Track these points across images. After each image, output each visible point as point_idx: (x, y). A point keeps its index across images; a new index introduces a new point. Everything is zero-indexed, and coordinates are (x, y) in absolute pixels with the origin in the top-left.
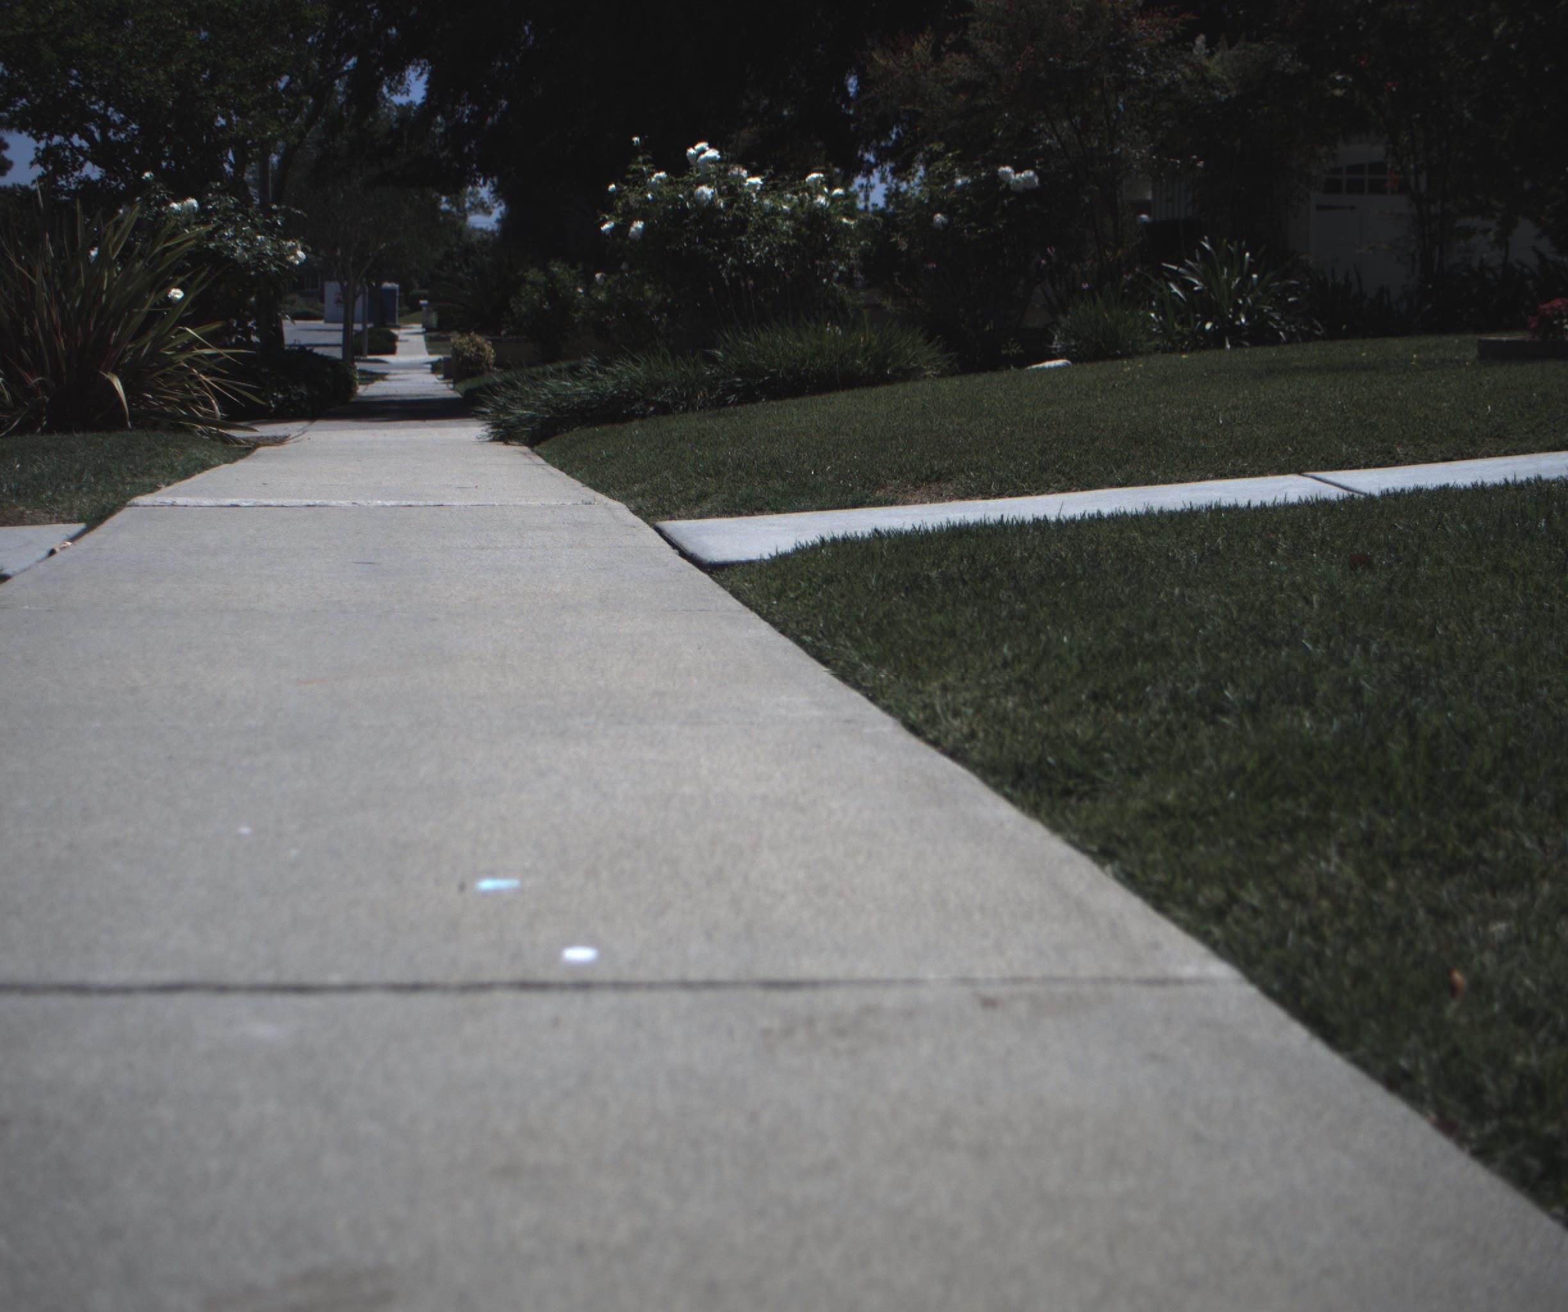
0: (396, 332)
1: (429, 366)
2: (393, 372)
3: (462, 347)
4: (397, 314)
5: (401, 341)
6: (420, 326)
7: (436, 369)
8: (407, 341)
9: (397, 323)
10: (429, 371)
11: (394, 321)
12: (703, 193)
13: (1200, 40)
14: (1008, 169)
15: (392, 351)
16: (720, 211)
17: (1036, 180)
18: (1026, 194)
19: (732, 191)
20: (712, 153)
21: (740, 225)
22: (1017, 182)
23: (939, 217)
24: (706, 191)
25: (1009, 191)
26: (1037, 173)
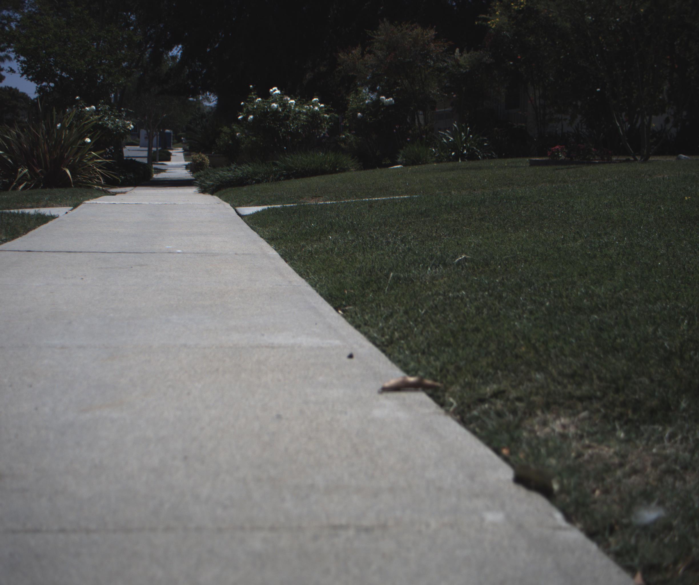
0: (171, 151)
1: (185, 166)
2: (169, 169)
4: (172, 143)
5: (173, 155)
6: (182, 149)
8: (176, 155)
9: (172, 148)
10: (185, 168)
11: (170, 146)
12: (274, 106)
13: (457, 50)
14: (383, 97)
15: (169, 160)
16: (280, 112)
17: (393, 101)
18: (389, 106)
19: (284, 105)
20: (278, 92)
21: (287, 117)
22: (386, 102)
23: (359, 114)
24: (275, 105)
25: (383, 105)
26: (394, 99)
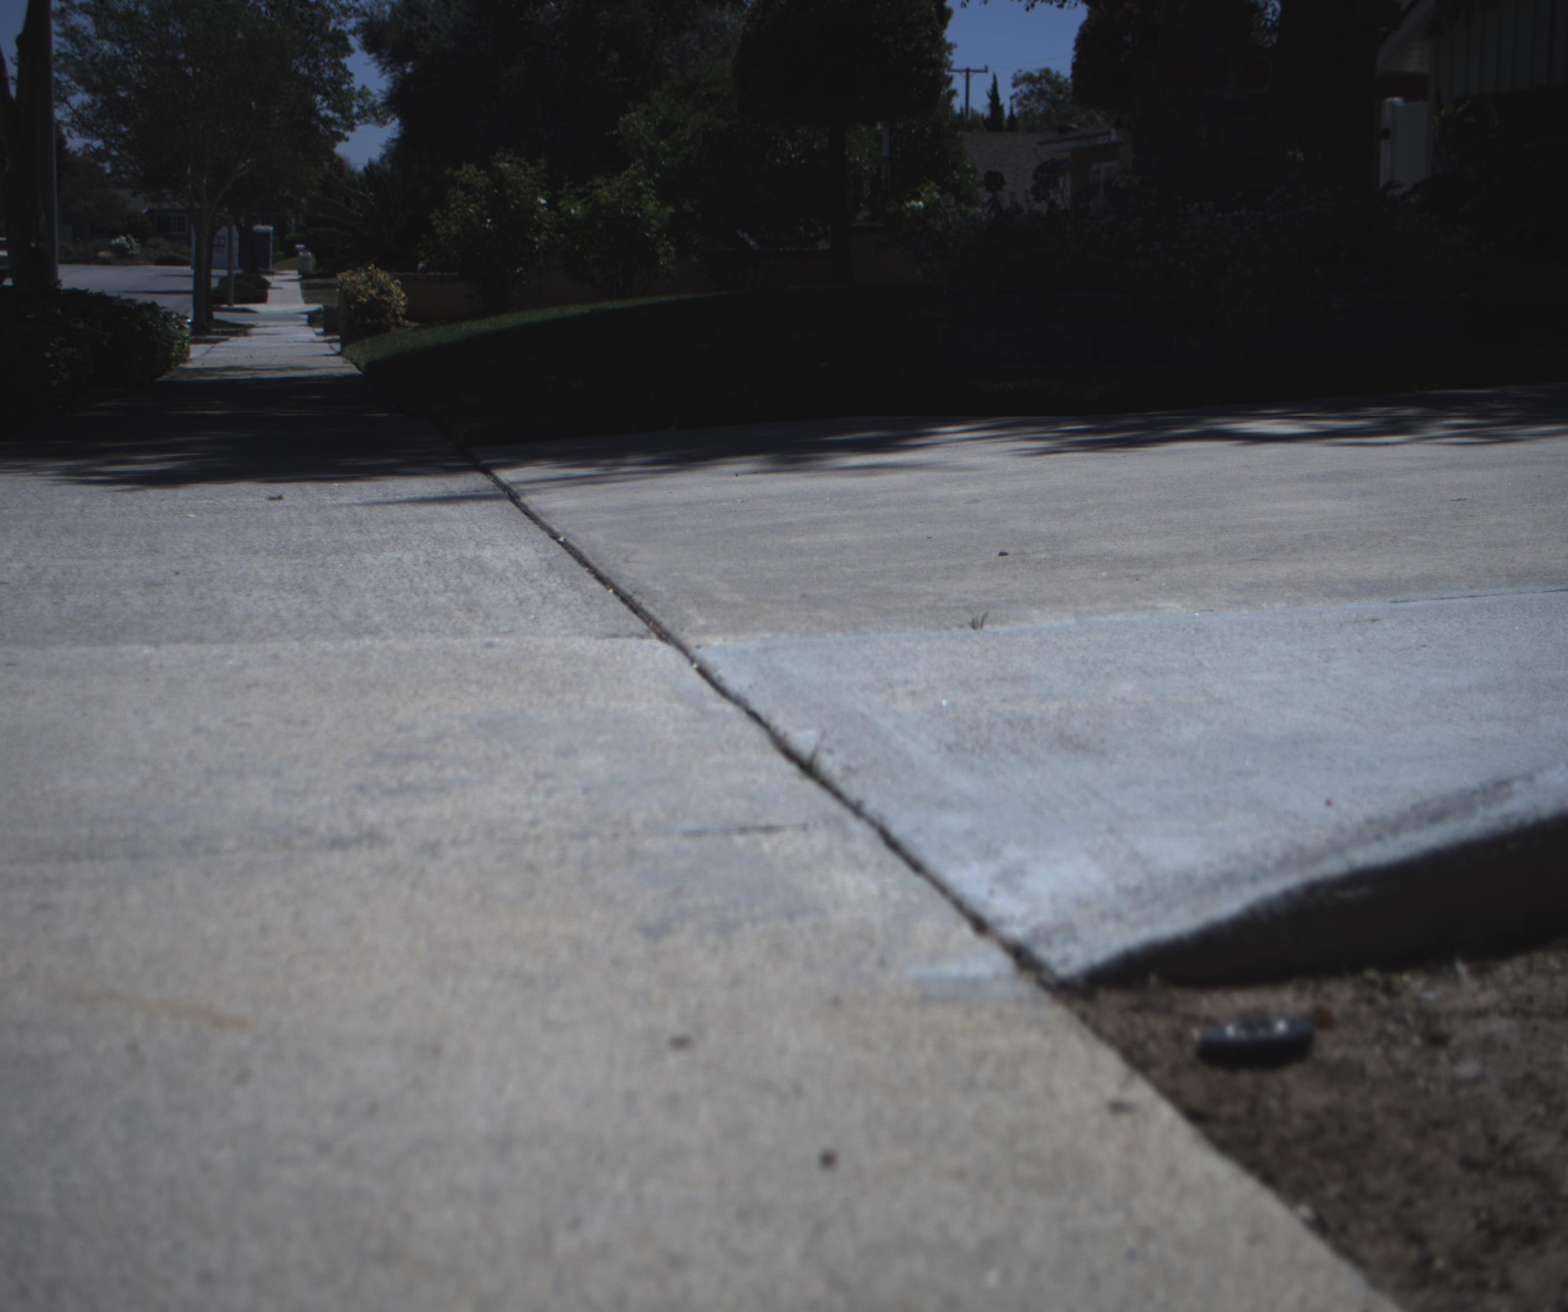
0: (268, 278)
1: (306, 317)
2: (261, 323)
3: (355, 288)
4: (271, 260)
5: (274, 288)
6: (295, 272)
7: (313, 319)
8: (280, 288)
9: (271, 269)
10: (305, 322)
11: (267, 265)
15: (263, 298)
